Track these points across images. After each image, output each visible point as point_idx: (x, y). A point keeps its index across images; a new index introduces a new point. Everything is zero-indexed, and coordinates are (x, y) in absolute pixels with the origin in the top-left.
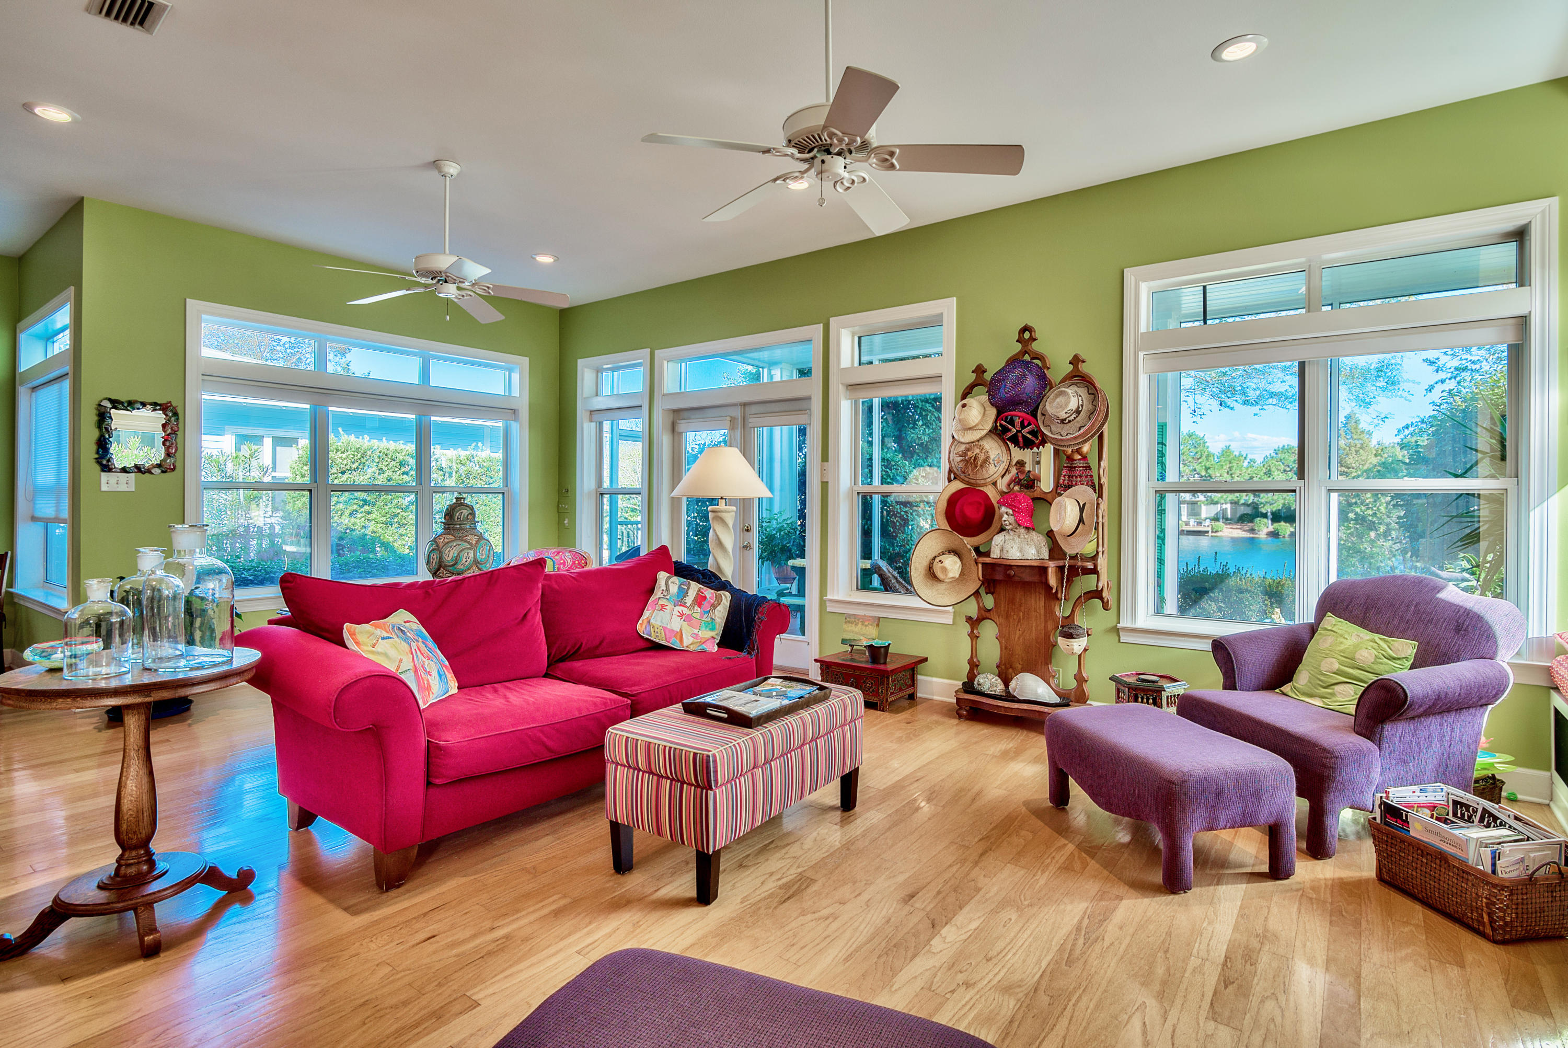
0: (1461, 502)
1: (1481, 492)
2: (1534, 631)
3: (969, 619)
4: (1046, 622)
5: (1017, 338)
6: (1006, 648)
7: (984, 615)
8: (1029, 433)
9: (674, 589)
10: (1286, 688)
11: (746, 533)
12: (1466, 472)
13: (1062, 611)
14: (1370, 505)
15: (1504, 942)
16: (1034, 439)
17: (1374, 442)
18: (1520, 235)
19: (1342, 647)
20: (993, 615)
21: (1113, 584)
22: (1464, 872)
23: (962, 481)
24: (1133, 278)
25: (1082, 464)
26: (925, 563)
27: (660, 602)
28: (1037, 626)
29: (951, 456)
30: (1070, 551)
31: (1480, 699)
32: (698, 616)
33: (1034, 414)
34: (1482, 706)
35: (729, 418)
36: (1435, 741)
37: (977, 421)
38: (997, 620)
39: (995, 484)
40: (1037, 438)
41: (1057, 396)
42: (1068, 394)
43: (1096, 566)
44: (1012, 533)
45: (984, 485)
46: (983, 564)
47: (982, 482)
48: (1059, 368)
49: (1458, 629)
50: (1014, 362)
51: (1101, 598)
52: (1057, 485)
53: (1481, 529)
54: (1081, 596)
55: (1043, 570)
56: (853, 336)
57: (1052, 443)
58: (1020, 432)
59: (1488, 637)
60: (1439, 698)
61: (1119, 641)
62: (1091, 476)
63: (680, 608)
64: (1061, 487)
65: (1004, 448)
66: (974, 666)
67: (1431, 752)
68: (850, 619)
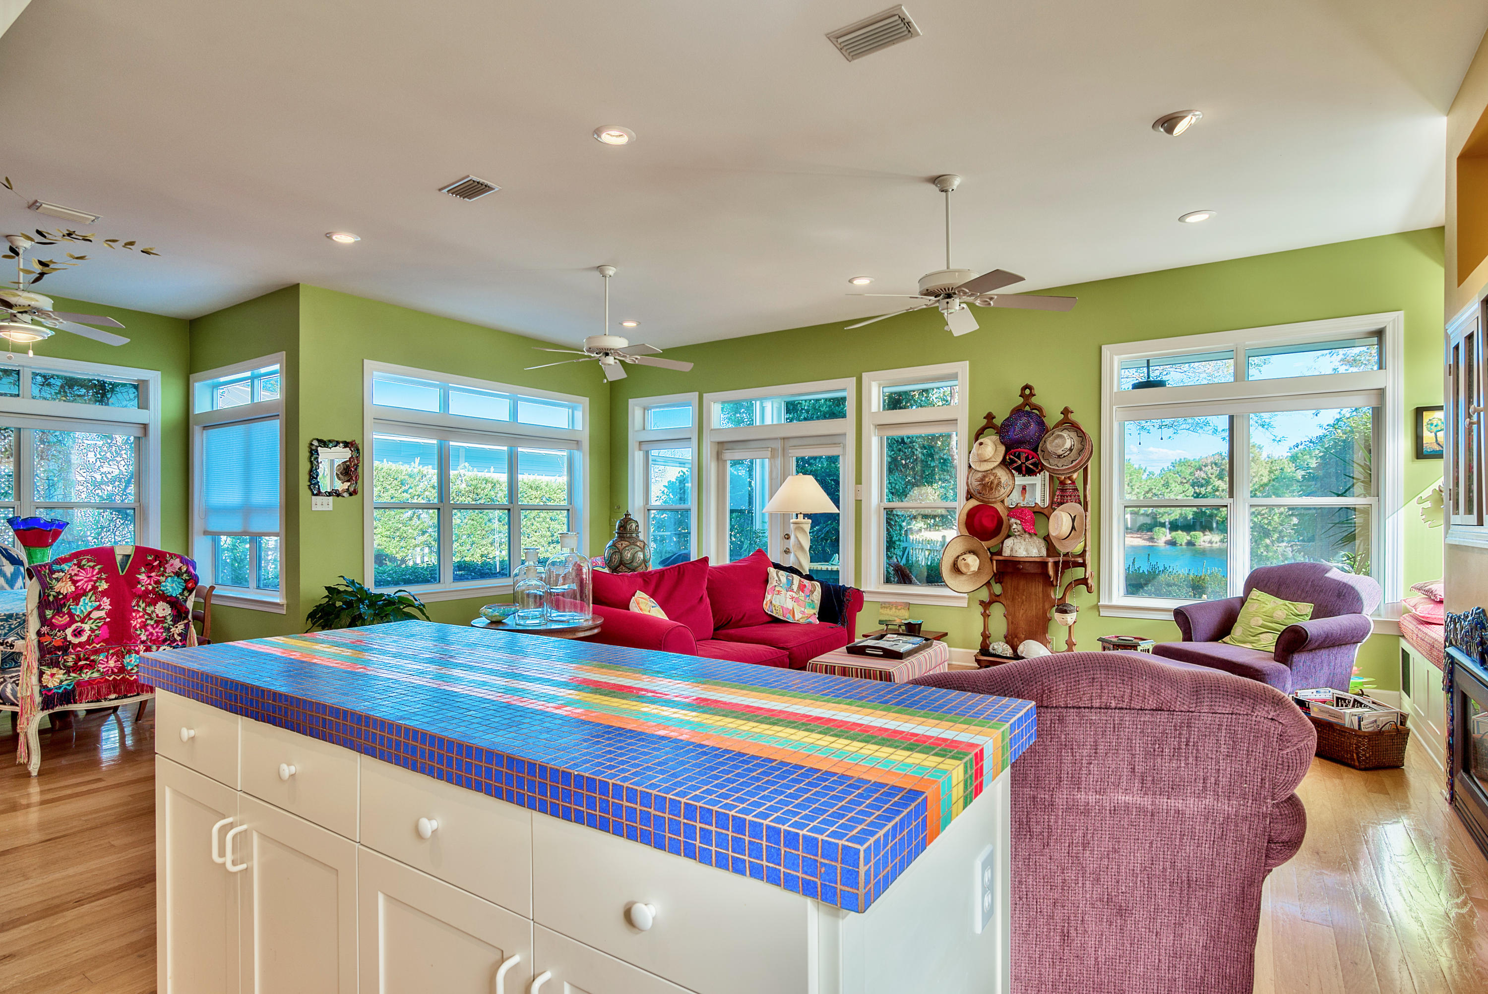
0: (1342, 513)
1: (1357, 506)
2: (1388, 600)
3: (982, 603)
4: (1044, 602)
5: (1020, 393)
6: (1012, 623)
7: (994, 599)
8: (1032, 464)
9: (784, 580)
10: (1226, 639)
11: (785, 540)
12: (1345, 492)
13: (1057, 594)
14: (1266, 515)
15: (1365, 769)
16: (1034, 469)
17: (1264, 455)
18: (1379, 334)
19: (1264, 610)
20: (1002, 599)
21: (1095, 574)
22: (1342, 731)
23: (978, 499)
24: (1108, 353)
25: (1071, 487)
26: (951, 560)
27: (777, 589)
28: (1036, 606)
29: (969, 481)
30: (1062, 550)
31: (1353, 638)
32: (803, 598)
33: (1035, 450)
34: (1354, 643)
35: (770, 449)
36: (1325, 665)
37: (991, 455)
38: (1005, 603)
39: (1003, 501)
40: (1037, 468)
41: (1056, 438)
42: (1064, 437)
43: (1084, 561)
44: (1019, 538)
45: (995, 502)
46: (997, 561)
47: (994, 500)
48: (1053, 416)
49: (1339, 595)
50: (1017, 411)
51: (1086, 584)
52: (1052, 502)
53: (1357, 531)
54: (1071, 583)
55: (1044, 564)
56: (879, 387)
57: (1048, 471)
58: (1024, 463)
59: (1358, 599)
60: (1327, 637)
61: (1099, 615)
62: (1079, 496)
63: (791, 593)
64: (1055, 504)
65: (1010, 475)
66: (985, 636)
67: (1323, 672)
68: (884, 605)
